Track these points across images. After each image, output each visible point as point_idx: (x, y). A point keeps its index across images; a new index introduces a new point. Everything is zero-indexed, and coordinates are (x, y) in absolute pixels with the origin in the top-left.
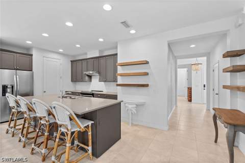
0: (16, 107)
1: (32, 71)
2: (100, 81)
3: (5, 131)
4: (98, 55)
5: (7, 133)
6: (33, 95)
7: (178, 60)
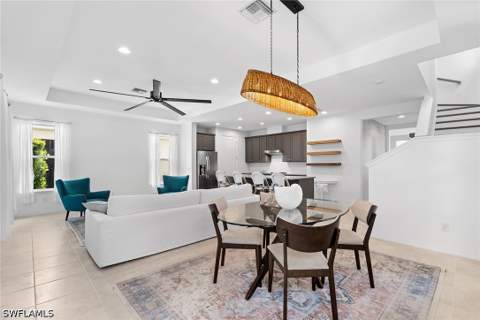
2: (283, 161)
7: (390, 132)
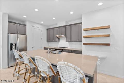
0: (19, 58)
1: (26, 35)
2: (66, 41)
3: (13, 75)
4: (65, 25)
5: (14, 76)
6: (27, 50)
